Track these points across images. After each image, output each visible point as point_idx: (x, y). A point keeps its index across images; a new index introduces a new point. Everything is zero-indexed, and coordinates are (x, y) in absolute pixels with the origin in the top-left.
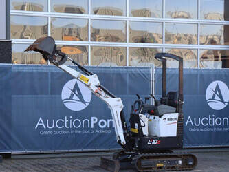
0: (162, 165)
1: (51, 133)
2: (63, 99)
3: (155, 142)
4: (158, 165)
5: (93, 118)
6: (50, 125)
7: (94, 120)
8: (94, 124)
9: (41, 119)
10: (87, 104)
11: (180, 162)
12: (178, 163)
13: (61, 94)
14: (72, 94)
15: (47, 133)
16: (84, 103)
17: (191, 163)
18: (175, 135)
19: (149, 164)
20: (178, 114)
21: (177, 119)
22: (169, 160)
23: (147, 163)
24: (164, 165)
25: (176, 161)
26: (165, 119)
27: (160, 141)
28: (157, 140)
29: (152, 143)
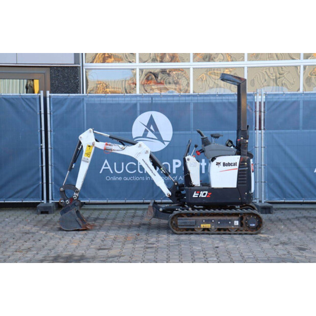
0: (208, 226)
1: (120, 179)
2: (134, 137)
4: (202, 226)
5: (175, 161)
6: (119, 169)
7: (177, 163)
8: (177, 168)
9: (106, 161)
10: (167, 144)
11: (237, 223)
12: (233, 223)
13: (131, 130)
14: (146, 131)
15: (114, 179)
16: (163, 142)
17: (254, 225)
18: (235, 186)
19: (188, 224)
20: (239, 157)
21: (238, 164)
22: (219, 220)
23: (186, 222)
24: (211, 226)
25: (230, 220)
26: (218, 164)
27: (210, 194)
28: (207, 192)
29: (199, 195)
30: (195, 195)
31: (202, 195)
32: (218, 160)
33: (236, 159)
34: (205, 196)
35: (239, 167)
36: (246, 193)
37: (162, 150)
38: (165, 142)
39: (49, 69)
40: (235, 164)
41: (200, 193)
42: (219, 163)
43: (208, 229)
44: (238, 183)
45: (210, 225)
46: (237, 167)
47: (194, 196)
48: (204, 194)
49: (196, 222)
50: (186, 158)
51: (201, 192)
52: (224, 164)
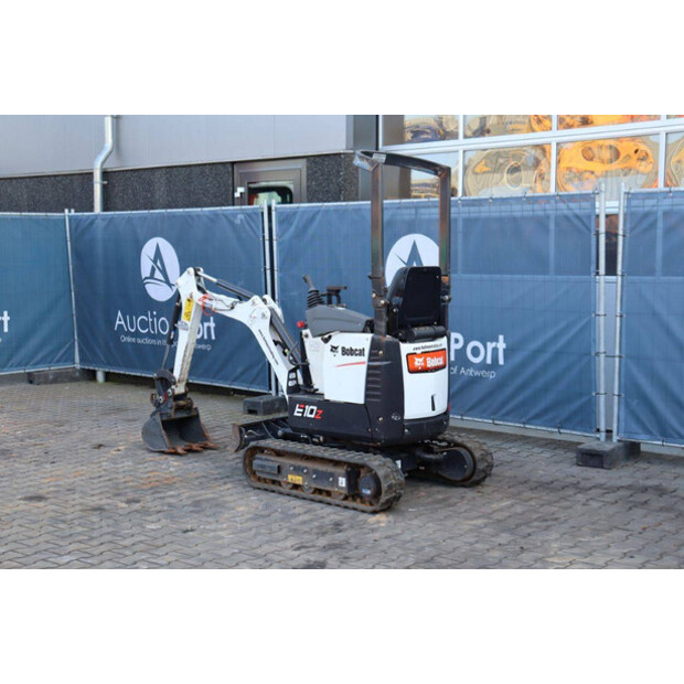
0: (298, 480)
3: (310, 412)
4: (290, 478)
11: (342, 482)
12: (336, 481)
17: (369, 492)
18: (361, 401)
19: (268, 470)
20: (369, 336)
21: (367, 352)
22: (315, 472)
23: (264, 466)
24: (304, 481)
25: (332, 475)
26: (334, 349)
27: (321, 412)
28: (315, 408)
29: (303, 413)
30: (297, 412)
31: (307, 413)
32: (335, 340)
33: (363, 341)
34: (313, 416)
35: (370, 360)
36: (381, 419)
39: (305, 160)
40: (361, 352)
41: (304, 409)
42: (336, 348)
43: (296, 486)
44: (367, 396)
45: (300, 478)
46: (365, 359)
47: (296, 414)
48: (312, 412)
49: (279, 469)
50: (304, 333)
51: (307, 407)
52: (344, 351)
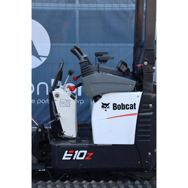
16: (38, 57)
18: (132, 142)
20: (140, 94)
21: (137, 106)
26: (105, 106)
27: (91, 154)
28: (85, 152)
29: (72, 157)
30: (66, 156)
31: (77, 156)
32: (105, 99)
33: (135, 97)
34: (83, 158)
35: (139, 112)
36: (150, 154)
37: (37, 67)
38: (41, 58)
40: (133, 107)
41: (74, 154)
44: (137, 138)
46: (136, 111)
47: (64, 158)
48: (82, 155)
50: (54, 92)
51: (77, 152)
52: (115, 107)
